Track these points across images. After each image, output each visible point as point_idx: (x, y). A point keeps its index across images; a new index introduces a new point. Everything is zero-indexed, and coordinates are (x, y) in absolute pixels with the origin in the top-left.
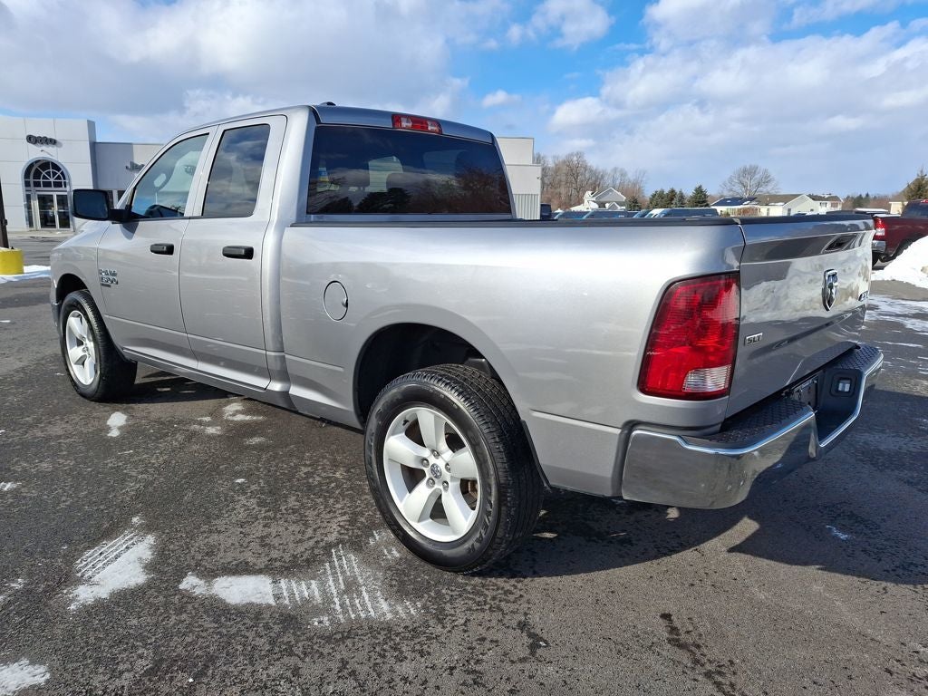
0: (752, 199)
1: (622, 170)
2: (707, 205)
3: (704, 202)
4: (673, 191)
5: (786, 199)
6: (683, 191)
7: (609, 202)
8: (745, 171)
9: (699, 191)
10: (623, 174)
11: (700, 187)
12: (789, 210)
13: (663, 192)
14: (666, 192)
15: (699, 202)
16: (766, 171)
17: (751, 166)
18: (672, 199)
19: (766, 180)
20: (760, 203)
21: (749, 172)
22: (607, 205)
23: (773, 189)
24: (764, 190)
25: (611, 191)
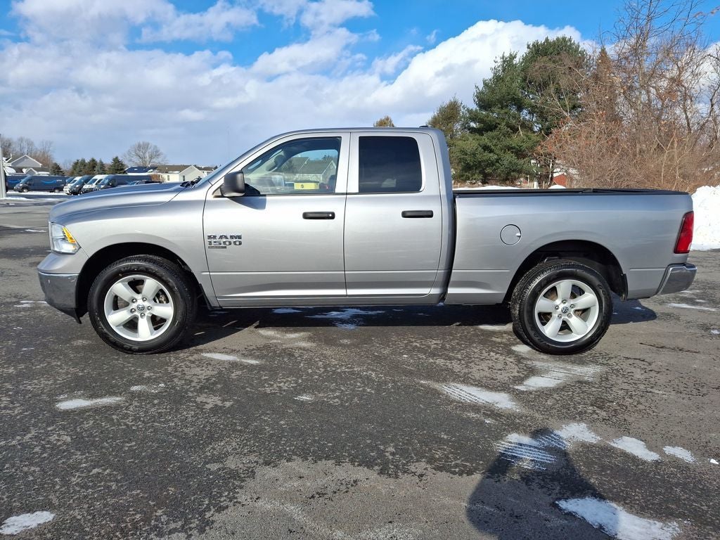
0: (154, 168)
1: (27, 140)
2: (125, 172)
3: (122, 169)
4: (93, 160)
5: (180, 168)
6: (103, 161)
7: (25, 168)
8: (139, 146)
9: (116, 160)
10: (30, 144)
11: (117, 158)
12: (184, 177)
13: (83, 161)
14: (87, 161)
15: (117, 170)
16: (155, 147)
17: (143, 143)
18: (94, 167)
19: (156, 154)
20: (161, 171)
21: (142, 147)
22: (24, 170)
23: (163, 161)
24: (156, 161)
25: (27, 158)
